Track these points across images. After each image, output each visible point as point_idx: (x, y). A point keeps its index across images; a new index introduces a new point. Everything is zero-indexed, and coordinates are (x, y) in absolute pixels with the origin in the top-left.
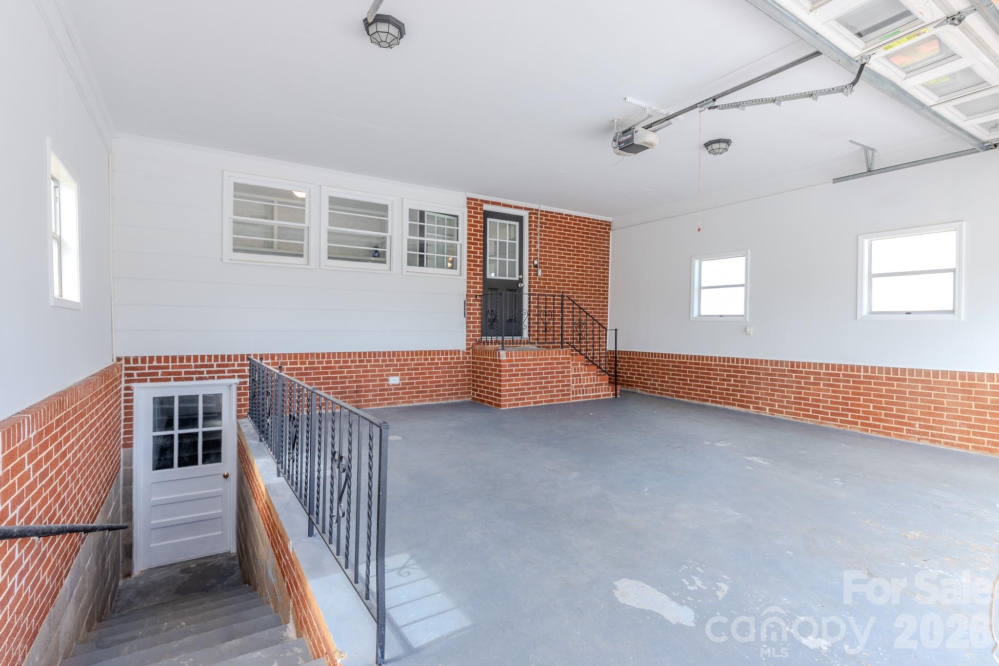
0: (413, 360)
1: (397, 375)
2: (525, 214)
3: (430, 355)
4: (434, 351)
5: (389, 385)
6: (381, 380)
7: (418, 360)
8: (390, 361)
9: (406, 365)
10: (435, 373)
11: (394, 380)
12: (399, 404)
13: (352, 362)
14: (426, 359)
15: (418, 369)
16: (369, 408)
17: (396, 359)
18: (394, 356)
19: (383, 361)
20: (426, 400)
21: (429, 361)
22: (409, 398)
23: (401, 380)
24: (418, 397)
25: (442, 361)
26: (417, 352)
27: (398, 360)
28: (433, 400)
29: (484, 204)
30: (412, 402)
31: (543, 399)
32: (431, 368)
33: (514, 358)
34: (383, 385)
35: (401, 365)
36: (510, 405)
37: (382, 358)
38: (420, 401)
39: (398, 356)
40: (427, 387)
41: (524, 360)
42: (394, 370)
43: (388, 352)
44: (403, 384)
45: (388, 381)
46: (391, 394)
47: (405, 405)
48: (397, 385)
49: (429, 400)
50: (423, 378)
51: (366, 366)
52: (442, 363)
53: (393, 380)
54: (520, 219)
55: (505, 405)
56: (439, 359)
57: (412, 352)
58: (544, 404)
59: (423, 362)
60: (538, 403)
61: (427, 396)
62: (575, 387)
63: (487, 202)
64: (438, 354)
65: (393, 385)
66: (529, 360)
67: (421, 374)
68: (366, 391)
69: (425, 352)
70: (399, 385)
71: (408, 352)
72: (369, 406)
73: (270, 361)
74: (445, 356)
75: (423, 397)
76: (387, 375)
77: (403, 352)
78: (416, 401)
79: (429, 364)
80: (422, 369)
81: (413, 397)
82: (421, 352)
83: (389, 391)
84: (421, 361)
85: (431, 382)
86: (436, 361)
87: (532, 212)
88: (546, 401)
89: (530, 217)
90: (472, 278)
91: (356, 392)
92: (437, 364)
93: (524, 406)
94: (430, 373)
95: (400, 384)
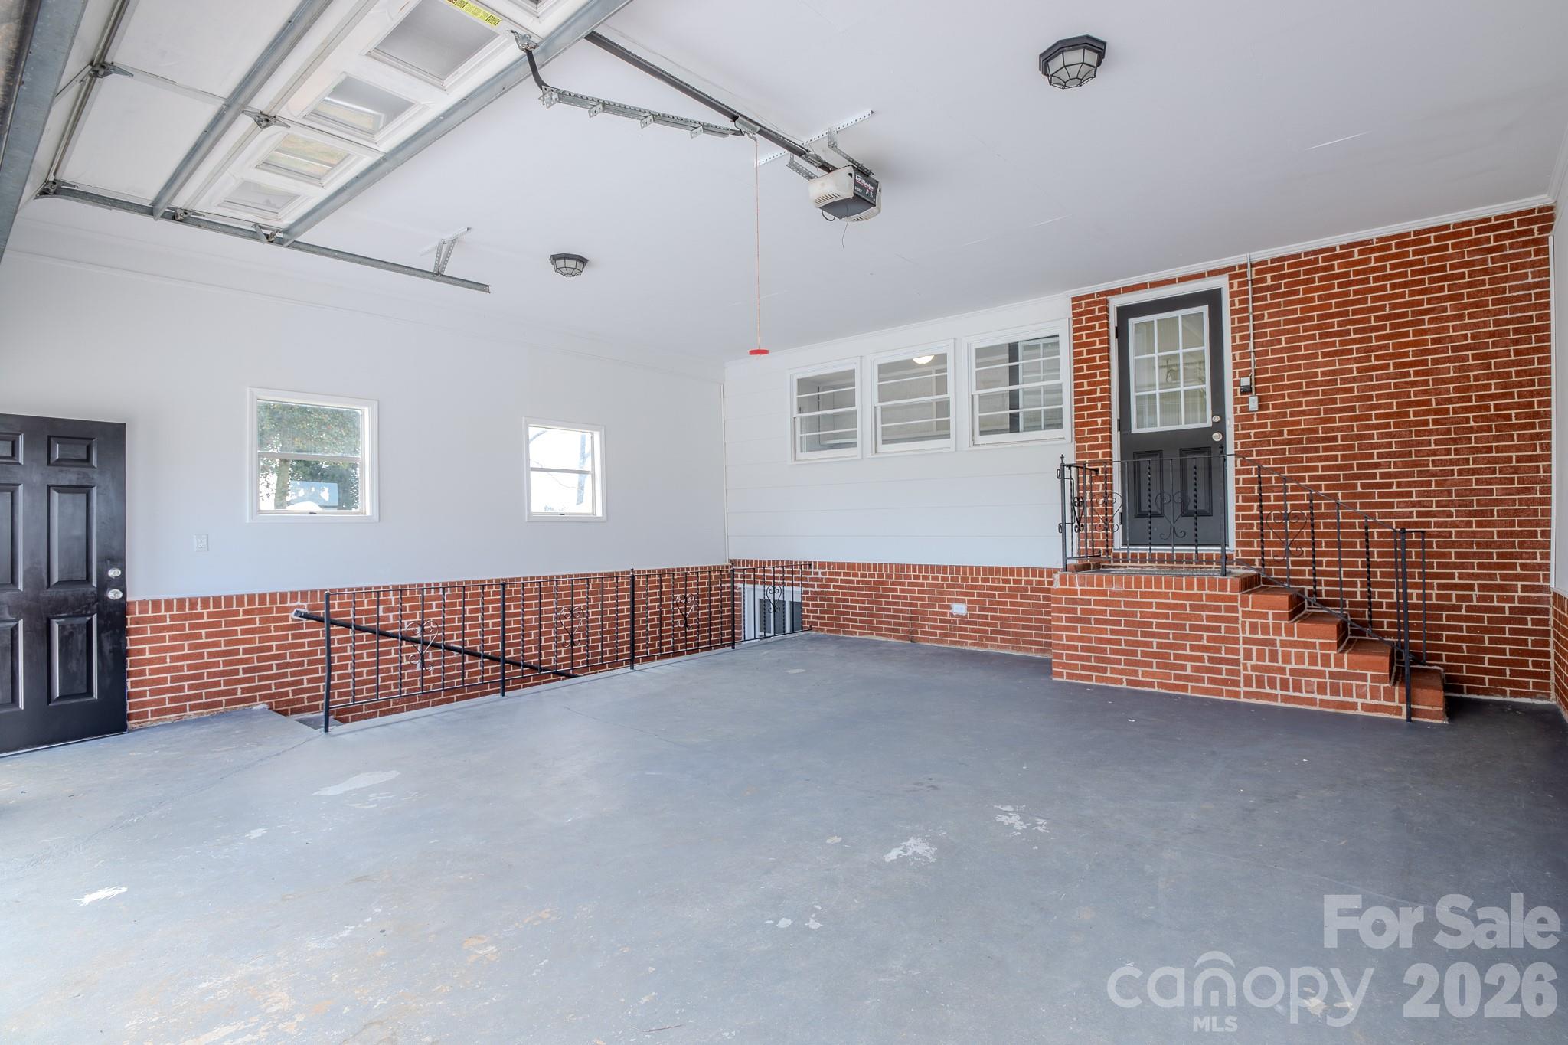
0: (986, 580)
1: (963, 601)
2: (1222, 282)
3: (1012, 574)
4: (1019, 569)
5: (951, 615)
6: (941, 607)
7: (993, 581)
8: (953, 579)
9: (976, 587)
10: (1021, 605)
11: (959, 609)
12: (966, 645)
13: (907, 577)
14: (1006, 581)
15: (993, 596)
16: (927, 644)
17: (962, 578)
18: (958, 572)
19: (944, 579)
20: (1006, 647)
21: (1012, 585)
22: (981, 638)
23: (969, 609)
24: (995, 640)
25: (1034, 586)
26: (991, 568)
27: (964, 579)
28: (1020, 649)
29: (1108, 297)
30: (986, 646)
31: (1155, 681)
32: (1016, 597)
33: (1078, 588)
34: (944, 614)
35: (968, 587)
36: (1069, 676)
37: (942, 575)
38: (999, 647)
39: (964, 573)
40: (1010, 626)
41: (1104, 593)
42: (959, 594)
43: (950, 566)
44: (972, 616)
45: (951, 609)
46: (955, 629)
47: (975, 648)
48: (962, 617)
49: (1013, 648)
50: (1002, 611)
51: (922, 585)
52: (1033, 590)
53: (957, 609)
54: (1212, 299)
55: (1060, 675)
56: (1030, 582)
57: (985, 569)
58: (1156, 690)
59: (1001, 584)
60: (1144, 686)
61: (1009, 641)
62: (1255, 668)
63: (1115, 292)
64: (1027, 575)
65: (958, 616)
66: (1113, 594)
67: (999, 603)
68: (923, 619)
69: (1005, 569)
70: (966, 617)
71: (978, 568)
72: (926, 640)
73: (826, 570)
74: (1038, 578)
75: (1003, 640)
76: (950, 600)
77: (971, 568)
78: (993, 646)
79: (1010, 589)
80: (1000, 596)
81: (987, 639)
82: (998, 569)
83: (952, 623)
84: (999, 583)
85: (1015, 619)
86: (1023, 585)
87: (1235, 273)
88: (1161, 685)
89: (1231, 286)
90: (1087, 440)
91: (911, 618)
92: (1026, 590)
93: (1104, 684)
94: (1012, 604)
95: (967, 615)
